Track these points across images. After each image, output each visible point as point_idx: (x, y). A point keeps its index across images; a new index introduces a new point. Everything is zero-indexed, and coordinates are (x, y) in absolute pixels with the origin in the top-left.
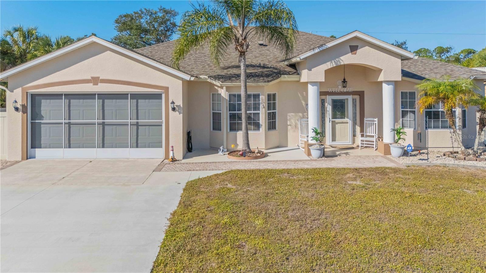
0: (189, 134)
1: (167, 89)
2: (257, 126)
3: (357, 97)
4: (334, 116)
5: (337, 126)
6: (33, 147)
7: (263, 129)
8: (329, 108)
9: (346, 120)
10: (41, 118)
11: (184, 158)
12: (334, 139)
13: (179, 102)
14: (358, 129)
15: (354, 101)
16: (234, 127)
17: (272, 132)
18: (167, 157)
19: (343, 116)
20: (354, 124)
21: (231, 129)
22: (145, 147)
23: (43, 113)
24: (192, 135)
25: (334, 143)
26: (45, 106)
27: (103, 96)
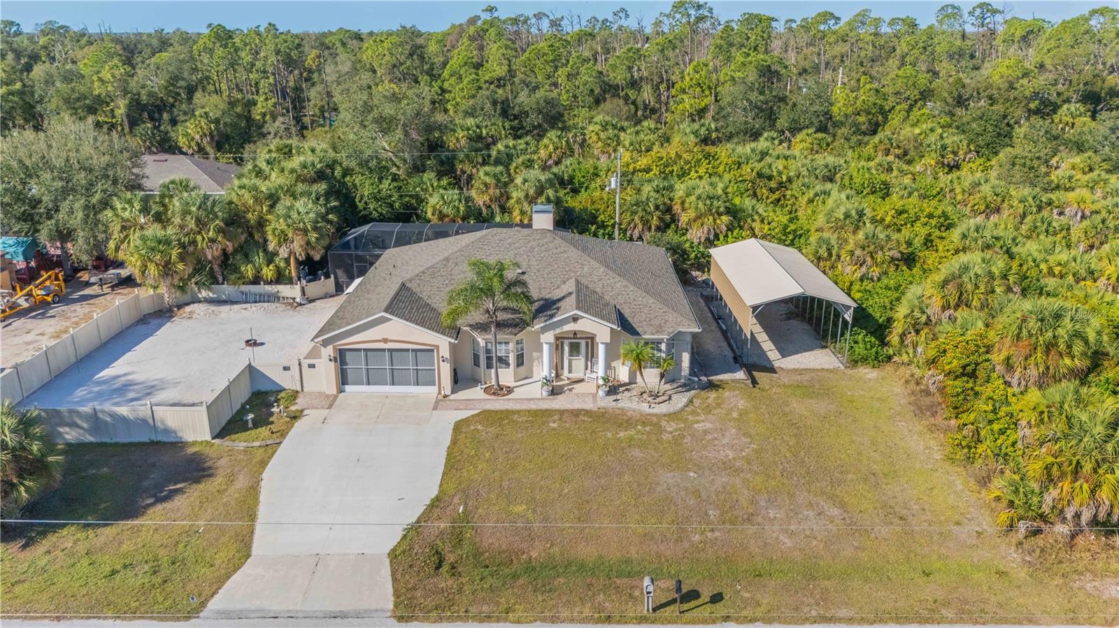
0: (455, 370)
1: (437, 347)
2: (508, 364)
3: (589, 341)
4: (571, 354)
5: (574, 362)
6: (343, 384)
7: (512, 367)
8: (566, 349)
9: (580, 357)
10: (347, 364)
11: (452, 393)
12: (570, 371)
13: (447, 355)
14: (589, 364)
15: (587, 343)
16: (489, 366)
17: (521, 368)
18: (440, 393)
19: (578, 353)
20: (587, 359)
21: (487, 368)
22: (423, 385)
23: (347, 361)
24: (458, 371)
25: (570, 376)
26: (349, 356)
27: (391, 350)
